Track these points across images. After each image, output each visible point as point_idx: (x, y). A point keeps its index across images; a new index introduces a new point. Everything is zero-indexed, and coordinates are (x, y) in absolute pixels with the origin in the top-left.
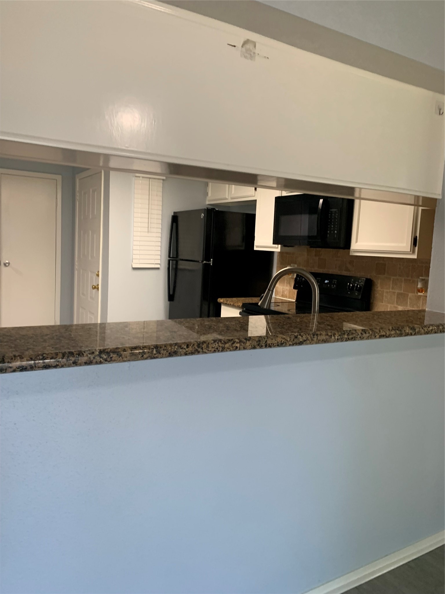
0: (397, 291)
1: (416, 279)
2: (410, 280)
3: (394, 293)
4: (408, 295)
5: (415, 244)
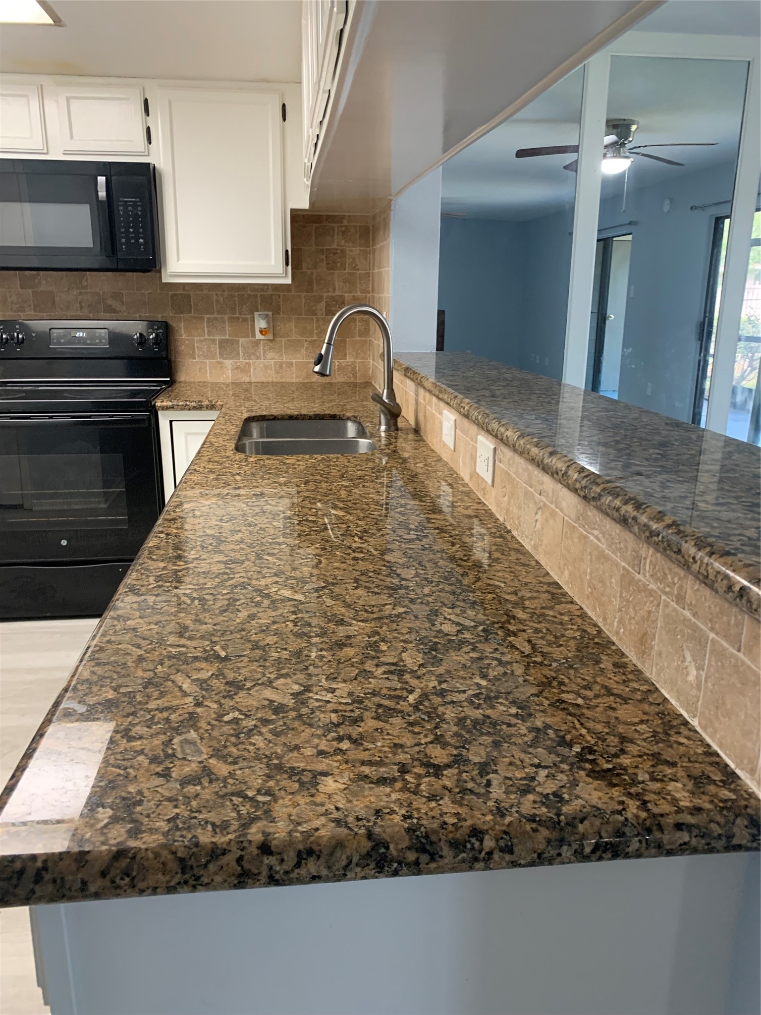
0: (218, 338)
1: (248, 316)
2: (238, 318)
3: (213, 340)
4: (238, 341)
5: (287, 264)
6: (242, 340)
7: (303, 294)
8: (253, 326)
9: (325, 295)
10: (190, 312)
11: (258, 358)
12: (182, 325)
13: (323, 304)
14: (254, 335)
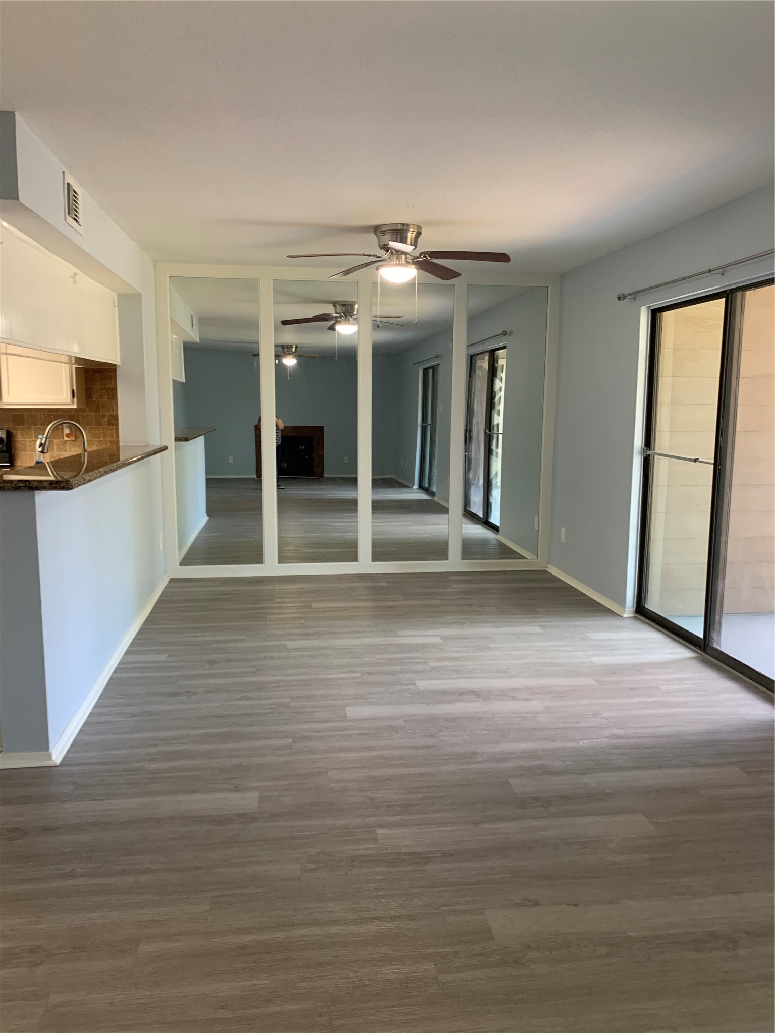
5: (73, 396)
6: (56, 441)
7: (93, 414)
8: (62, 432)
9: (107, 414)
10: (23, 424)
11: (66, 451)
12: (19, 432)
13: (106, 419)
14: (63, 438)
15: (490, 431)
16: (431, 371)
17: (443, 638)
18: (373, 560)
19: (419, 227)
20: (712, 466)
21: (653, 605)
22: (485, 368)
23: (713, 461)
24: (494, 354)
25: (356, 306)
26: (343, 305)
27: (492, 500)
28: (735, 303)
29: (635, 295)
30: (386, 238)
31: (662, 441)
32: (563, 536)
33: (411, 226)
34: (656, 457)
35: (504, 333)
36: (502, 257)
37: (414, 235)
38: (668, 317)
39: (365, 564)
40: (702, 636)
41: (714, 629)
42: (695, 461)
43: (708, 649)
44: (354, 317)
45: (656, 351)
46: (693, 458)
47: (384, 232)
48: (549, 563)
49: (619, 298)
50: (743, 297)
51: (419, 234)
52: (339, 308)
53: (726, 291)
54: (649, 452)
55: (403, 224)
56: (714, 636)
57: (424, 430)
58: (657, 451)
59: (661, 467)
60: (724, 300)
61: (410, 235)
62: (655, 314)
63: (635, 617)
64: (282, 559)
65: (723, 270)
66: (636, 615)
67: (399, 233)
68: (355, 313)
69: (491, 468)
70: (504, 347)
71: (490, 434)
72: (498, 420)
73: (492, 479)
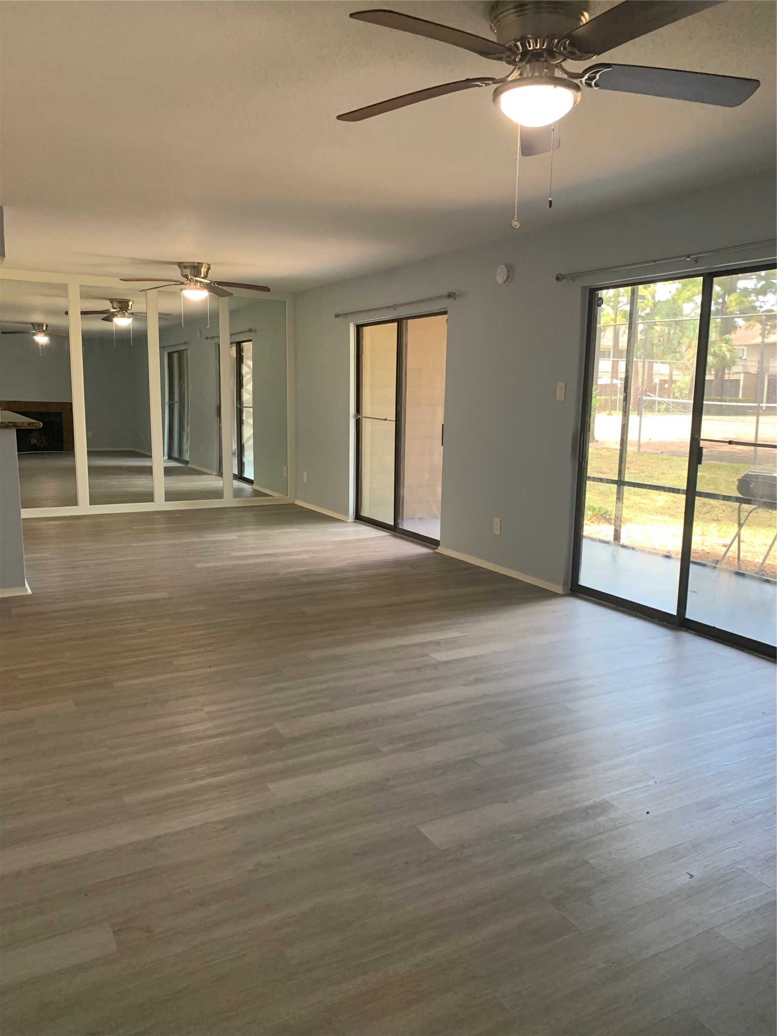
15: (240, 405)
16: (175, 356)
17: (238, 536)
18: (165, 501)
19: (209, 265)
20: (395, 422)
21: (365, 513)
22: (233, 356)
23: (395, 420)
24: (240, 346)
25: (130, 303)
26: (120, 302)
27: (245, 460)
28: (403, 327)
29: (346, 315)
30: (188, 271)
31: (367, 410)
32: (305, 478)
33: (204, 264)
34: (363, 419)
35: (250, 330)
36: (265, 289)
37: (206, 270)
38: (366, 330)
39: (160, 504)
40: (393, 524)
41: (399, 518)
42: (385, 420)
43: (397, 530)
44: (129, 311)
45: (361, 352)
46: (384, 418)
47: (185, 267)
48: (296, 498)
49: (336, 316)
50: (407, 324)
51: (209, 269)
52: (115, 305)
53: (397, 319)
54: (359, 416)
55: (199, 263)
56: (400, 521)
57: (171, 407)
58: (363, 415)
59: (367, 426)
60: (396, 324)
61: (203, 270)
62: (359, 328)
63: (355, 522)
64: (93, 501)
65: (395, 307)
66: (356, 520)
67: (196, 268)
68: (130, 308)
69: (243, 433)
70: (250, 341)
71: (240, 408)
72: (247, 397)
73: (244, 444)
